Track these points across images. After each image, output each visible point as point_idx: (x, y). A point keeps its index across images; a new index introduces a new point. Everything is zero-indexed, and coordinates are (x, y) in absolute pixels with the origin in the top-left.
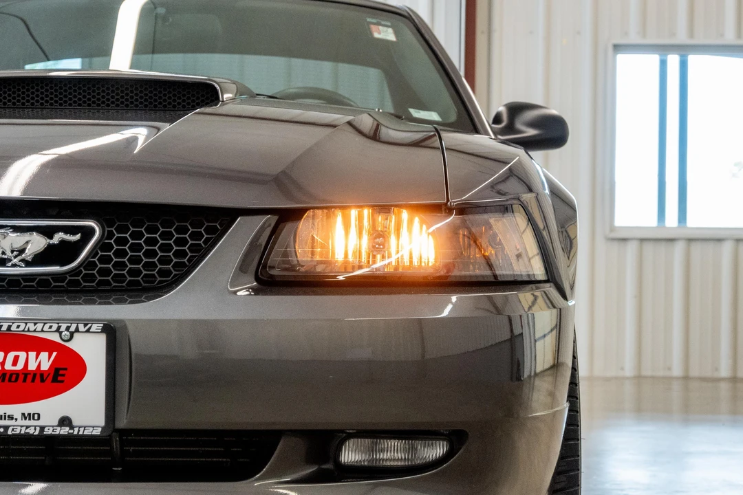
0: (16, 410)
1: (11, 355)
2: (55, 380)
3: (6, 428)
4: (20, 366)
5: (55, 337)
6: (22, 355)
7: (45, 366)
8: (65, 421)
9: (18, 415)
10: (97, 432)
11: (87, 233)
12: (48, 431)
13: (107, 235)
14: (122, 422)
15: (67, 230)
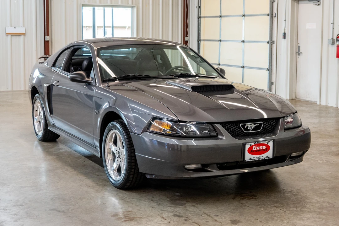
0: (261, 156)
1: (261, 147)
2: (266, 150)
3: (260, 159)
4: (262, 149)
5: (266, 143)
6: (262, 147)
7: (265, 148)
8: (267, 157)
9: (261, 157)
10: (272, 158)
11: (261, 124)
12: (265, 158)
13: (265, 125)
14: (274, 156)
15: (258, 124)
